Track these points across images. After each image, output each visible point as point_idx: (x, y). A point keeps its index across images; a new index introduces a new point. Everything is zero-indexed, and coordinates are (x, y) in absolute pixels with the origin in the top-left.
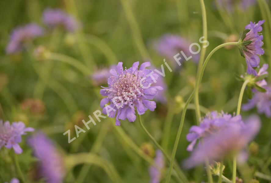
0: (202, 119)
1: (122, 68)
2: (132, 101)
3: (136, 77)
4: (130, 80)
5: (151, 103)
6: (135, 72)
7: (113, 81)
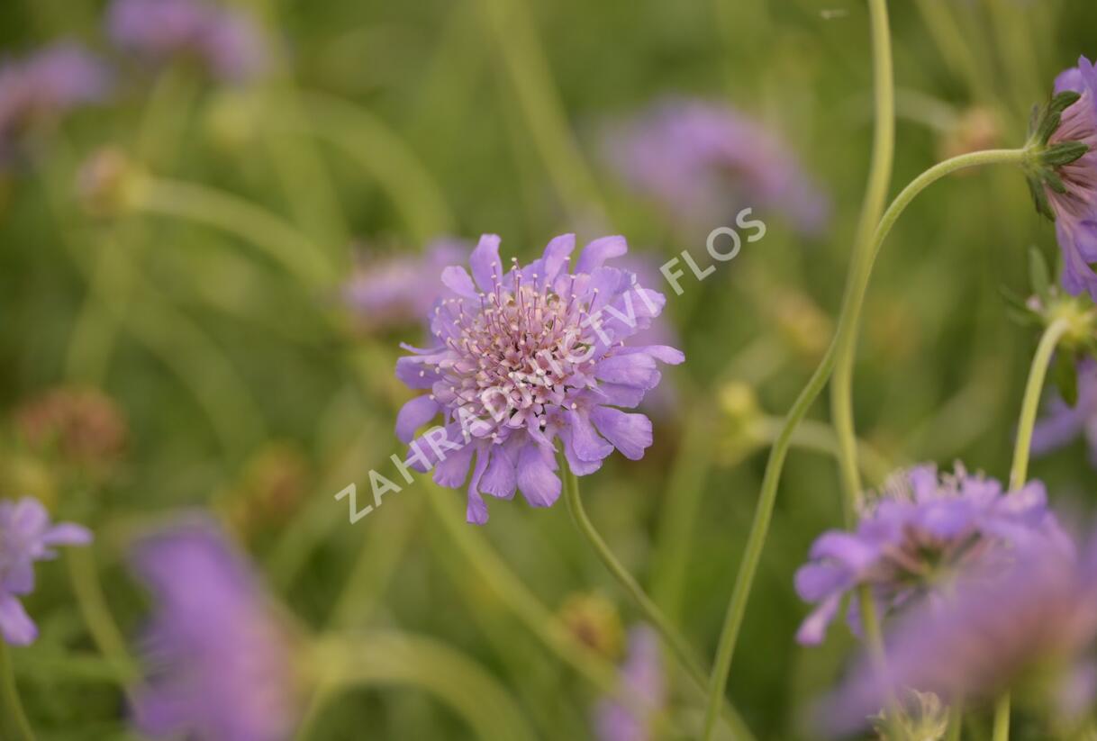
0: (867, 502)
1: (496, 262)
2: (543, 413)
3: (562, 305)
4: (534, 317)
5: (628, 421)
6: (555, 280)
7: (457, 322)
